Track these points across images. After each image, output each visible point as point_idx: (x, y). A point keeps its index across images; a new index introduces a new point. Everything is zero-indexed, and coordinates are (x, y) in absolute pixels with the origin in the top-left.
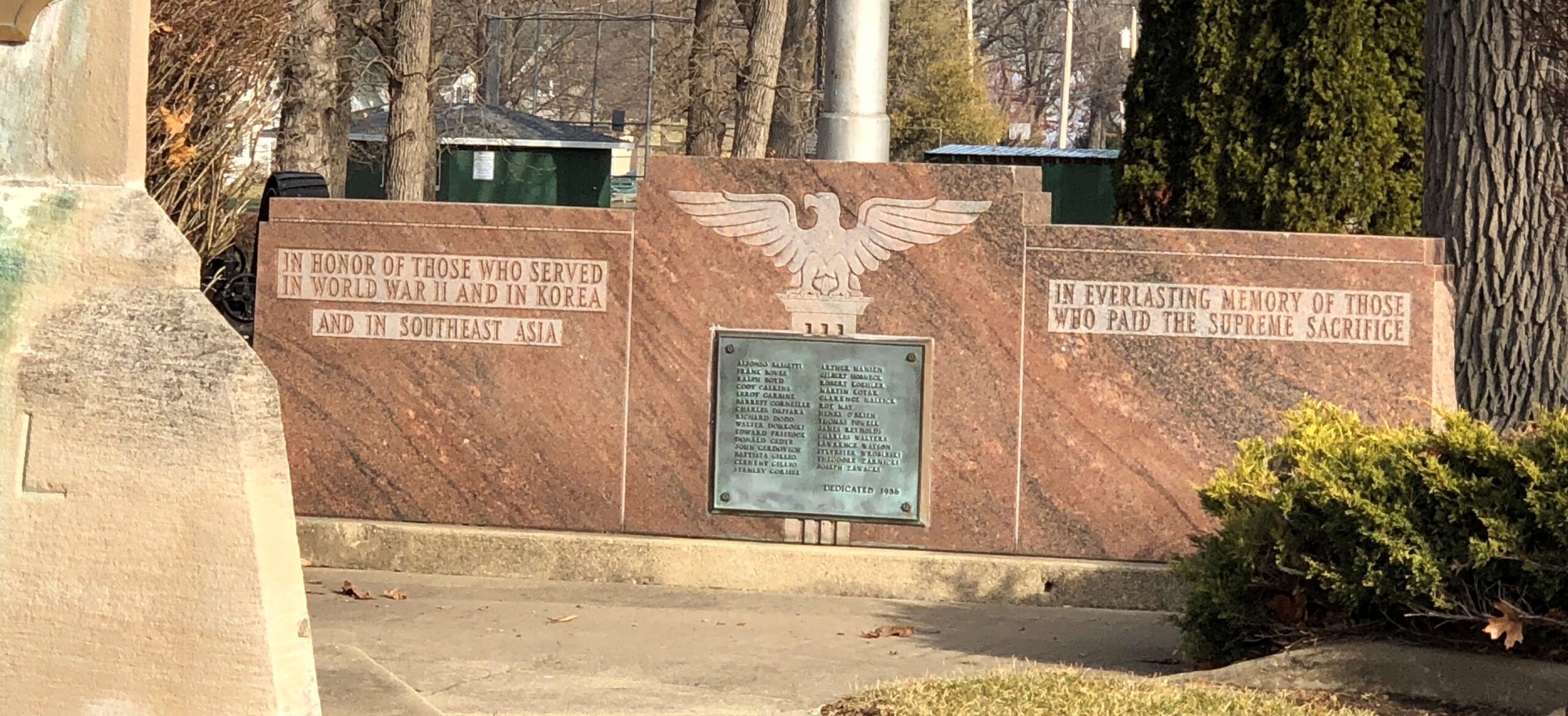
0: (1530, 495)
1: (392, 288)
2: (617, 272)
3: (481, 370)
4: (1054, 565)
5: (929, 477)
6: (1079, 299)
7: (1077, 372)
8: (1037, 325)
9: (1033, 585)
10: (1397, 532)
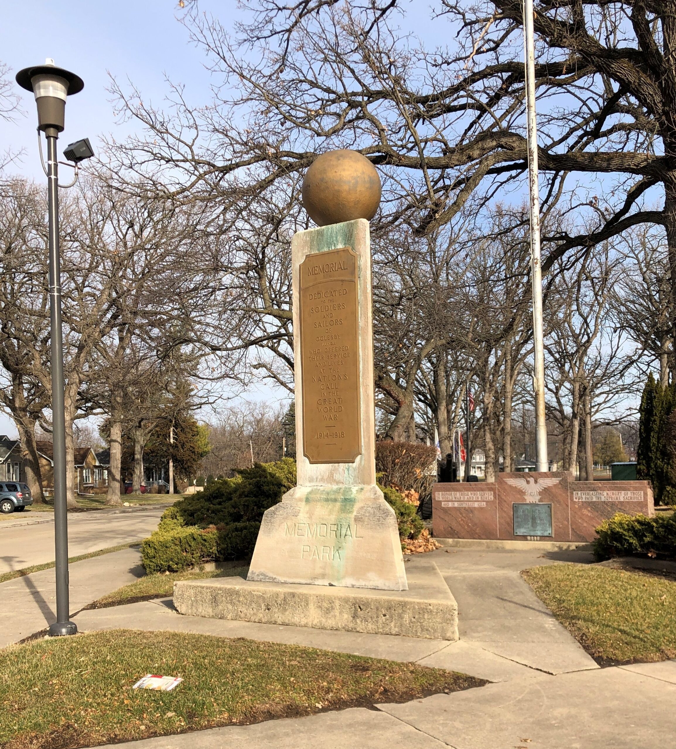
0: (655, 529)
1: (455, 498)
2: (495, 493)
3: (472, 511)
4: (577, 544)
5: (553, 528)
6: (579, 495)
7: (580, 508)
8: (572, 500)
9: (573, 547)
10: (630, 537)
